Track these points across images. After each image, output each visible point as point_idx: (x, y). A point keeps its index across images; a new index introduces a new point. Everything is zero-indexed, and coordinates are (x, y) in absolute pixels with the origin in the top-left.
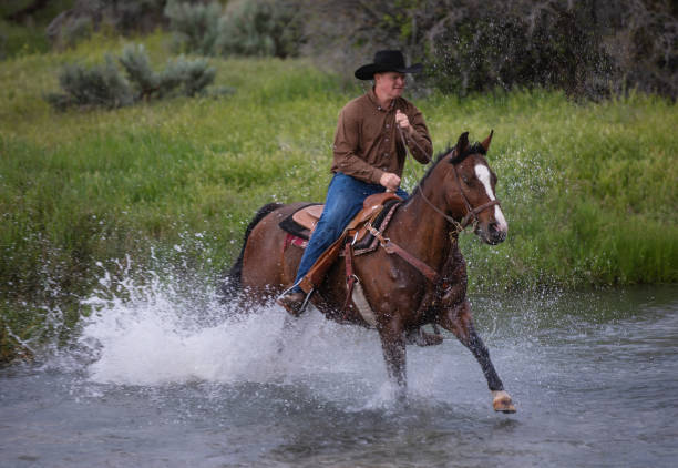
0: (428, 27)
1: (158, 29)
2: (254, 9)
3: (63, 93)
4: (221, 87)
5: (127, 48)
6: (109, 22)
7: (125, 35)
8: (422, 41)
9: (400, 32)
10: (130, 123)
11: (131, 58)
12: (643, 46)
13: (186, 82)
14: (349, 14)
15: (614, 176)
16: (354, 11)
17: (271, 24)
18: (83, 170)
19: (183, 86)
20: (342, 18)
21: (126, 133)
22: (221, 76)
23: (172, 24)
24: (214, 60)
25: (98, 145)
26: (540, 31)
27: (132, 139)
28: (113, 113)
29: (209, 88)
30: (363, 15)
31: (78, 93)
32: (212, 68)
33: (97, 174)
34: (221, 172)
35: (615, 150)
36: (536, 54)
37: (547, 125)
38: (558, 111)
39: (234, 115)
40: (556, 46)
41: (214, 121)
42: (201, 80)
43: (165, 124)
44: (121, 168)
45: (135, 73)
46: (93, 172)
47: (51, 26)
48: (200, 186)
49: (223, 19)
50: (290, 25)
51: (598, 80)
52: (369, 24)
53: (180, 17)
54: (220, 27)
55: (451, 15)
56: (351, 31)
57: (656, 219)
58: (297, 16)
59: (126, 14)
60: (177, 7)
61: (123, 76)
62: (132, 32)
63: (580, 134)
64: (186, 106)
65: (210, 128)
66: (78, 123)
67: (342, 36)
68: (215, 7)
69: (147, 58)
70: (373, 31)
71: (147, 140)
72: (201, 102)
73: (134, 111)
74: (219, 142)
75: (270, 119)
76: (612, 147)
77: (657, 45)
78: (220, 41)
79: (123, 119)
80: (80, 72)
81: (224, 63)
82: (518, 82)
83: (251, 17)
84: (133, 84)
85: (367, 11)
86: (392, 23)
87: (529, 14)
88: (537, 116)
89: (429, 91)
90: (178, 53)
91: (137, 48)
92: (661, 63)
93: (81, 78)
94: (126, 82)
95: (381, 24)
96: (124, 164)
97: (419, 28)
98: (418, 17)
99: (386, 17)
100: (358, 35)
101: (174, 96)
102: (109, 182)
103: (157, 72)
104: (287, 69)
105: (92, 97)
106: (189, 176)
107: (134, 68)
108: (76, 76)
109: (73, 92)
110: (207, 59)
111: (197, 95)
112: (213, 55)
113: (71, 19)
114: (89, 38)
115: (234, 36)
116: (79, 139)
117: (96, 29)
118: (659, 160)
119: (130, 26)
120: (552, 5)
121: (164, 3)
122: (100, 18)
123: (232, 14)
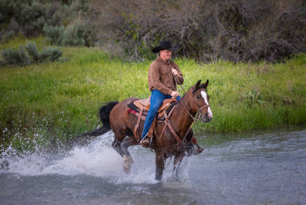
0: (143, 35)
1: (41, 36)
2: (77, 28)
3: (4, 60)
4: (64, 58)
5: (28, 43)
6: (21, 33)
7: (28, 38)
8: (141, 40)
9: (133, 37)
10: (29, 72)
11: (30, 47)
12: (224, 44)
13: (51, 56)
14: (114, 30)
15: (213, 92)
16: (115, 29)
17: (84, 34)
18: (11, 89)
19: (50, 57)
20: (111, 32)
21: (28, 75)
22: (64, 53)
23: (46, 34)
24: (62, 47)
25: (17, 80)
26: (186, 37)
27: (30, 78)
28: (23, 68)
29: (60, 58)
30: (118, 31)
31: (9, 60)
32: (61, 51)
33: (16, 91)
34: (64, 90)
35: (214, 81)
36: (184, 46)
37: (188, 72)
38: (192, 67)
39: (69, 68)
40: (191, 43)
41: (62, 71)
42: (57, 55)
43: (43, 72)
44: (26, 88)
45: (32, 52)
46: (14, 90)
48: (56, 96)
49: (66, 32)
50: (91, 34)
51: (207, 55)
52: (121, 34)
53: (49, 31)
54: (64, 35)
55: (152, 31)
56: (114, 37)
57: (229, 108)
58: (94, 31)
59: (28, 30)
60: (48, 27)
61: (27, 54)
62: (30, 37)
63: (200, 76)
64: (51, 65)
65: (60, 73)
66: (9, 71)
67: (110, 39)
68: (62, 27)
69: (36, 47)
70: (123, 37)
71: (36, 78)
72: (57, 63)
73: (31, 67)
74: (63, 79)
75: (83, 70)
76: (212, 81)
77: (229, 43)
78: (64, 40)
79: (27, 70)
80: (10, 52)
81: (66, 49)
82: (178, 56)
83: (76, 31)
84: (31, 57)
85: (120, 29)
86: (129, 34)
87: (181, 30)
88: (185, 68)
89: (144, 60)
90: (48, 45)
91: (32, 43)
92: (231, 49)
93: (11, 54)
94: (28, 56)
95: (125, 34)
96: (27, 87)
97: (140, 35)
98: (139, 31)
99: (127, 32)
100: (117, 38)
101: (46, 61)
102: (21, 94)
103: (40, 53)
104: (90, 51)
105: (15, 62)
106: (52, 92)
107: (31, 50)
108: (9, 53)
109: (7, 60)
110: (59, 47)
111: (55, 61)
112: (62, 46)
113: (7, 32)
115: (70, 38)
116: (9, 78)
117: (16, 35)
118: (230, 85)
119: (30, 34)
120: (190, 27)
121: (42, 26)
122: (18, 31)
123: (68, 30)
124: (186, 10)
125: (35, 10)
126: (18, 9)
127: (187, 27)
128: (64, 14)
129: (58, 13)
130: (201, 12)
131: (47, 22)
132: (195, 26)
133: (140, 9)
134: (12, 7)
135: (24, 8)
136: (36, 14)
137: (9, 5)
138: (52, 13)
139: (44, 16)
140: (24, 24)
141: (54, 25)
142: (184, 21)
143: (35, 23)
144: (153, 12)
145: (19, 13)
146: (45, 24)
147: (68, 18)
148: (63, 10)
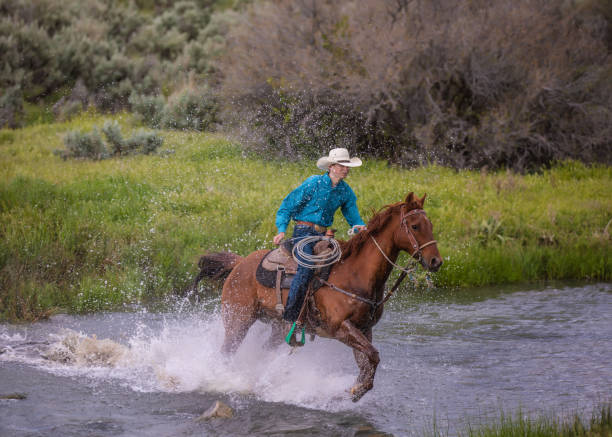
0: (302, 117)
1: (125, 110)
2: (187, 99)
3: (65, 149)
4: (166, 150)
5: (106, 122)
6: (93, 105)
7: (104, 113)
9: (284, 119)
10: (109, 170)
12: (439, 136)
13: (144, 145)
14: (251, 106)
17: (198, 110)
18: (81, 199)
19: (142, 148)
20: (246, 108)
22: (166, 142)
23: (133, 108)
24: (161, 131)
25: (89, 183)
26: (374, 123)
27: (111, 180)
28: (97, 164)
29: (159, 150)
30: (260, 107)
31: (75, 149)
32: (160, 137)
33: (90, 202)
34: (170, 204)
37: (379, 183)
42: (153, 144)
43: (132, 171)
44: (106, 199)
45: (111, 136)
46: (87, 201)
47: (55, 106)
49: (167, 106)
50: (210, 111)
52: (264, 114)
53: (138, 103)
54: (164, 111)
55: (317, 109)
56: (251, 118)
57: (448, 246)
59: (103, 101)
60: (137, 97)
61: (104, 142)
64: (144, 161)
68: (161, 98)
69: (119, 129)
70: (266, 118)
72: (153, 158)
73: (111, 162)
75: (198, 170)
77: (448, 135)
78: (164, 120)
79: (104, 167)
81: (167, 134)
83: (185, 104)
84: (110, 145)
87: (367, 111)
90: (138, 126)
91: (113, 123)
92: (450, 147)
93: (77, 140)
94: (106, 144)
97: (296, 117)
98: (296, 110)
99: (275, 110)
100: (256, 120)
101: (136, 154)
103: (126, 138)
104: (209, 139)
105: (84, 153)
108: (74, 138)
109: (72, 149)
110: (156, 131)
111: (151, 154)
112: (159, 128)
113: (68, 102)
114: (79, 114)
117: (85, 109)
118: (450, 209)
119: (106, 107)
120: (382, 106)
121: (127, 94)
122: (87, 103)
123: (172, 103)
124: (376, 78)
125: (116, 68)
126: (88, 64)
127: (378, 107)
128: (165, 76)
129: (155, 74)
130: (402, 83)
131: (136, 88)
132: (391, 106)
133: (298, 72)
134: (78, 62)
135: (98, 63)
136: (118, 73)
137: (74, 58)
138: (143, 74)
139: (130, 77)
140: (96, 91)
141: (147, 93)
142: (372, 95)
143: (115, 90)
144: (321, 79)
145: (90, 72)
146: (134, 92)
147: (171, 84)
148: (163, 71)
